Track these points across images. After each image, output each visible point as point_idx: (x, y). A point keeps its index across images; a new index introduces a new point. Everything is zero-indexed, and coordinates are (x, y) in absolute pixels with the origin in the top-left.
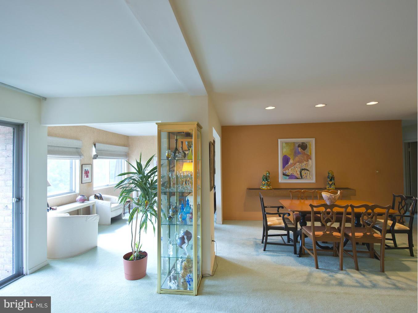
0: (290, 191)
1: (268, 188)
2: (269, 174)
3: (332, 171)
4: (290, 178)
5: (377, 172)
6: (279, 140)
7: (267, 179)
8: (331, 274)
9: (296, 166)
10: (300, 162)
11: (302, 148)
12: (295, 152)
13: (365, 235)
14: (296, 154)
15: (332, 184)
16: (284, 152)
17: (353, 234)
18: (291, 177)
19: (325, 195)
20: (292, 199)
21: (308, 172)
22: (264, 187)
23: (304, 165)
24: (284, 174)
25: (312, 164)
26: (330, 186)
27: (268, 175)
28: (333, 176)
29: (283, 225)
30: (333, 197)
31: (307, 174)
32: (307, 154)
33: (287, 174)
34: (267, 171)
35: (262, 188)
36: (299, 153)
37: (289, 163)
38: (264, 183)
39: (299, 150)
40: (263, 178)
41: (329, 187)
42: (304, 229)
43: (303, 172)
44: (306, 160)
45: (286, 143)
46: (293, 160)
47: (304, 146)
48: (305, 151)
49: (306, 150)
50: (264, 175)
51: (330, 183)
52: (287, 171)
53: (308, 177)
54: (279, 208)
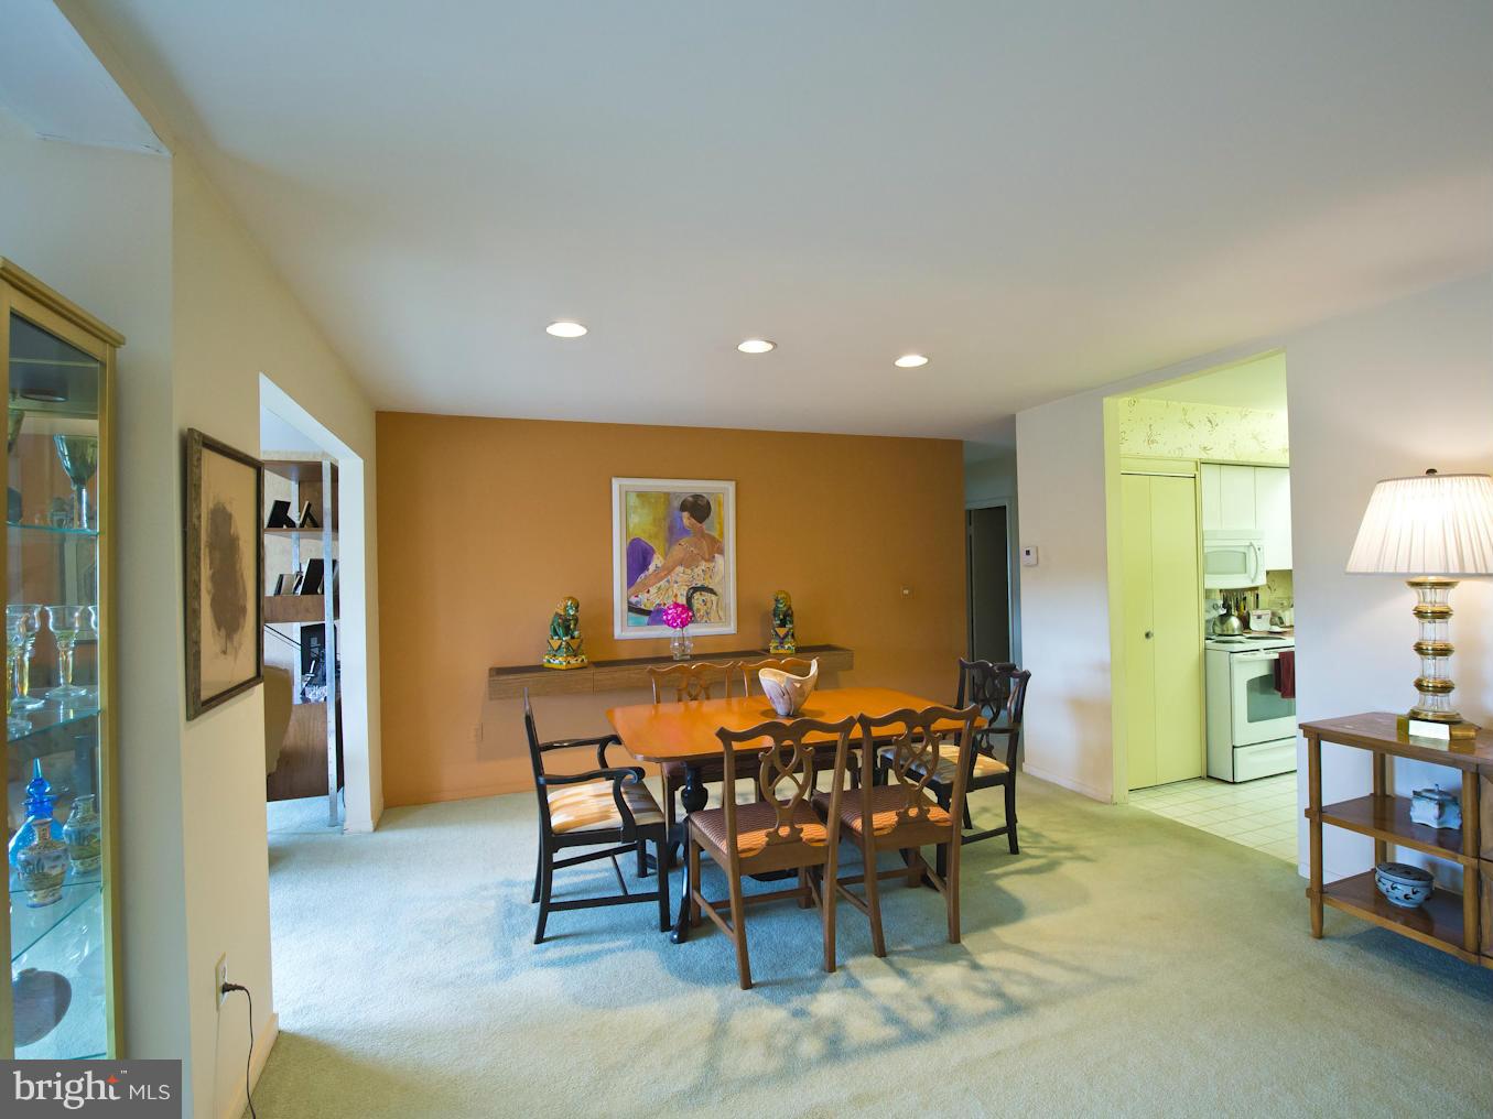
0: (652, 672)
1: (573, 661)
2: (577, 608)
3: (787, 594)
4: (653, 622)
5: (906, 592)
6: (616, 483)
7: (567, 631)
8: (796, 1003)
9: (672, 577)
10: (688, 562)
11: (693, 515)
12: (671, 529)
13: (903, 819)
14: (674, 533)
15: (786, 635)
16: (631, 526)
17: (867, 822)
18: (655, 616)
19: (771, 679)
20: (658, 702)
21: (714, 597)
22: (557, 661)
23: (698, 575)
24: (634, 609)
25: (724, 570)
26: (781, 643)
27: (572, 612)
28: (790, 608)
29: (616, 820)
30: (798, 685)
31: (709, 604)
32: (709, 536)
33: (643, 607)
34: (570, 598)
35: (550, 666)
36: (684, 531)
37: (652, 568)
38: (555, 643)
39: (685, 520)
40: (553, 622)
41: (776, 648)
42: (696, 826)
43: (698, 599)
44: (707, 557)
45: (641, 495)
46: (666, 555)
47: (699, 508)
48: (705, 525)
49: (707, 521)
50: (557, 614)
51: (782, 632)
52: (643, 597)
53: (713, 614)
54: (603, 743)
